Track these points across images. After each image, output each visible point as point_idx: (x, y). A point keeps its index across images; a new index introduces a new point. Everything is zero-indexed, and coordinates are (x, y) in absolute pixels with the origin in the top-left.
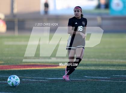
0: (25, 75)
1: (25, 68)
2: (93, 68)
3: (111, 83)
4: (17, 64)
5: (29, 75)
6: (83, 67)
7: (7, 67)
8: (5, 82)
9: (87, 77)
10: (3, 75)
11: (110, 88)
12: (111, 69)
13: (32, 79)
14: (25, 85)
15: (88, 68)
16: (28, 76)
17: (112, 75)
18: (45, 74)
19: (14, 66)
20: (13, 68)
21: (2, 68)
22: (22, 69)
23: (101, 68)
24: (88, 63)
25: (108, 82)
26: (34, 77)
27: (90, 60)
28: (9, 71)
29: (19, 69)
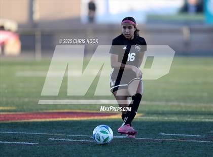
0: (54, 130)
1: (53, 118)
2: (175, 118)
3: (207, 145)
4: (40, 111)
5: (61, 131)
6: (157, 116)
7: (23, 116)
8: (19, 143)
9: (163, 134)
10: (15, 131)
11: (205, 154)
12: (207, 120)
13: (66, 137)
14: (55, 149)
15: (166, 119)
16: (60, 133)
17: (208, 131)
18: (89, 129)
19: (34, 114)
20: (32, 118)
21: (14, 118)
22: (48, 120)
23: (189, 118)
24: (166, 109)
25: (201, 143)
26: (69, 134)
27: (170, 104)
28: (25, 123)
29: (43, 120)
